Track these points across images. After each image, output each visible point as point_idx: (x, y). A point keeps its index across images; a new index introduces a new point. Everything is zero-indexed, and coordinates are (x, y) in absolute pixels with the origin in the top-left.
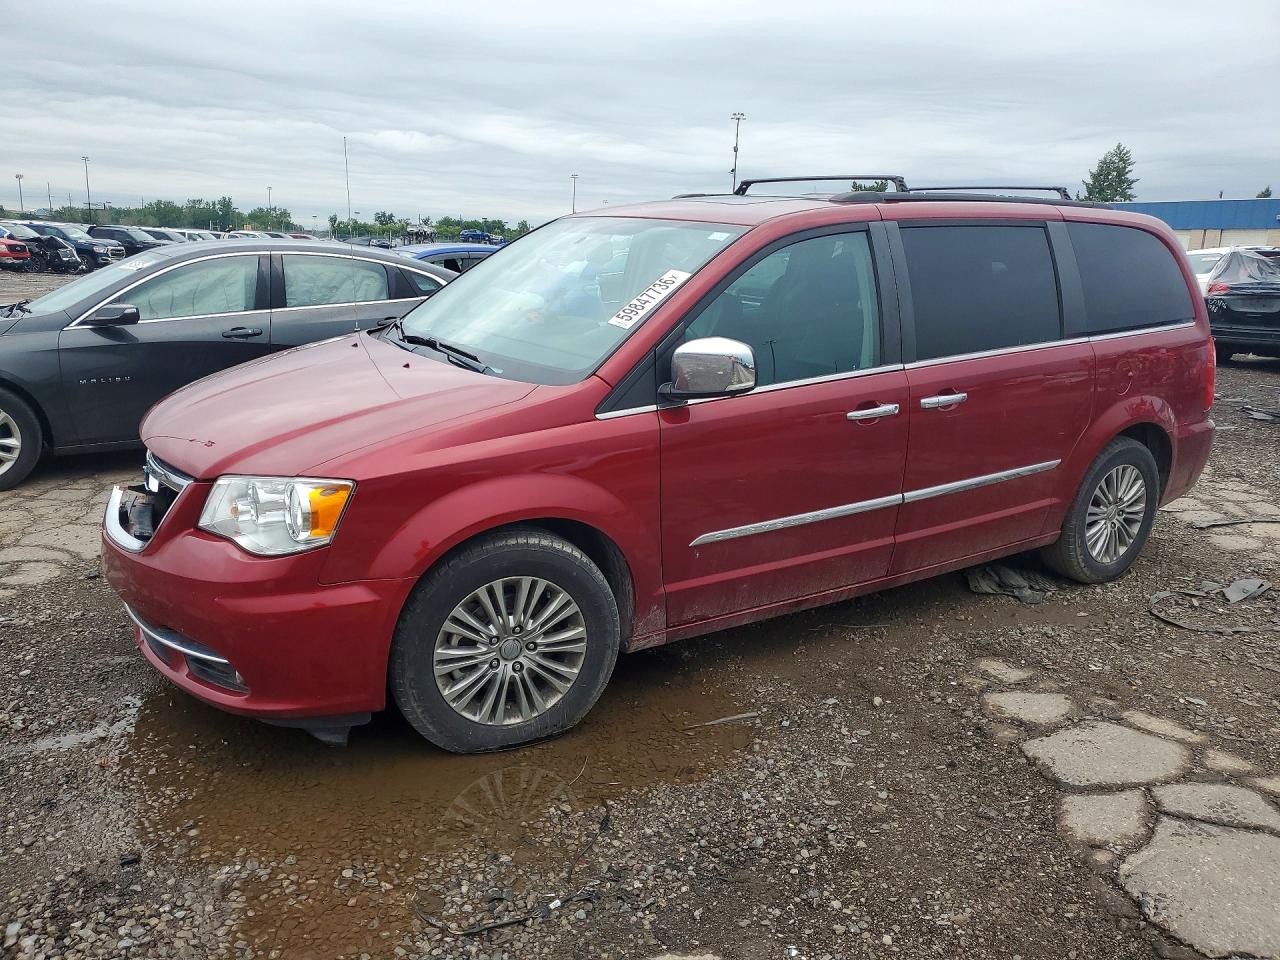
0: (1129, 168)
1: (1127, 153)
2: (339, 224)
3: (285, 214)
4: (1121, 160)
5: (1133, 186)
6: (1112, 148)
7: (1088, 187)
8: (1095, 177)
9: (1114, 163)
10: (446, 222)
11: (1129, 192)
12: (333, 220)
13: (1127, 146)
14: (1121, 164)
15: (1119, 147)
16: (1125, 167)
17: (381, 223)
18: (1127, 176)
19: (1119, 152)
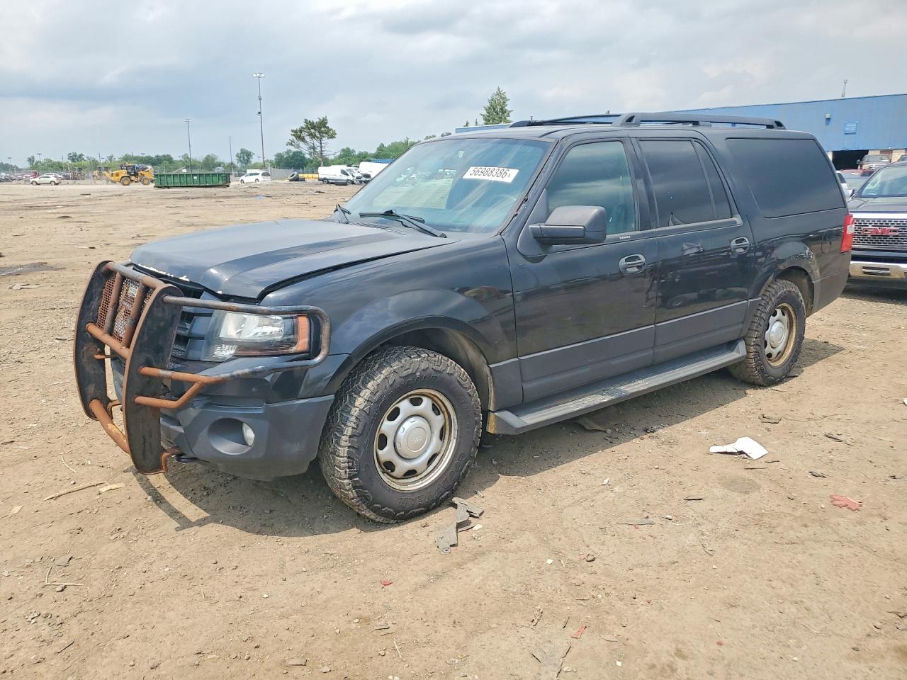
0: (506, 103)
1: (504, 94)
4: (501, 98)
5: (510, 114)
6: (495, 91)
7: (485, 117)
8: (488, 110)
9: (497, 100)
10: (126, 158)
11: (508, 118)
12: (31, 160)
13: (503, 89)
14: (502, 101)
15: (499, 89)
17: (73, 160)
18: (505, 108)
19: (499, 93)
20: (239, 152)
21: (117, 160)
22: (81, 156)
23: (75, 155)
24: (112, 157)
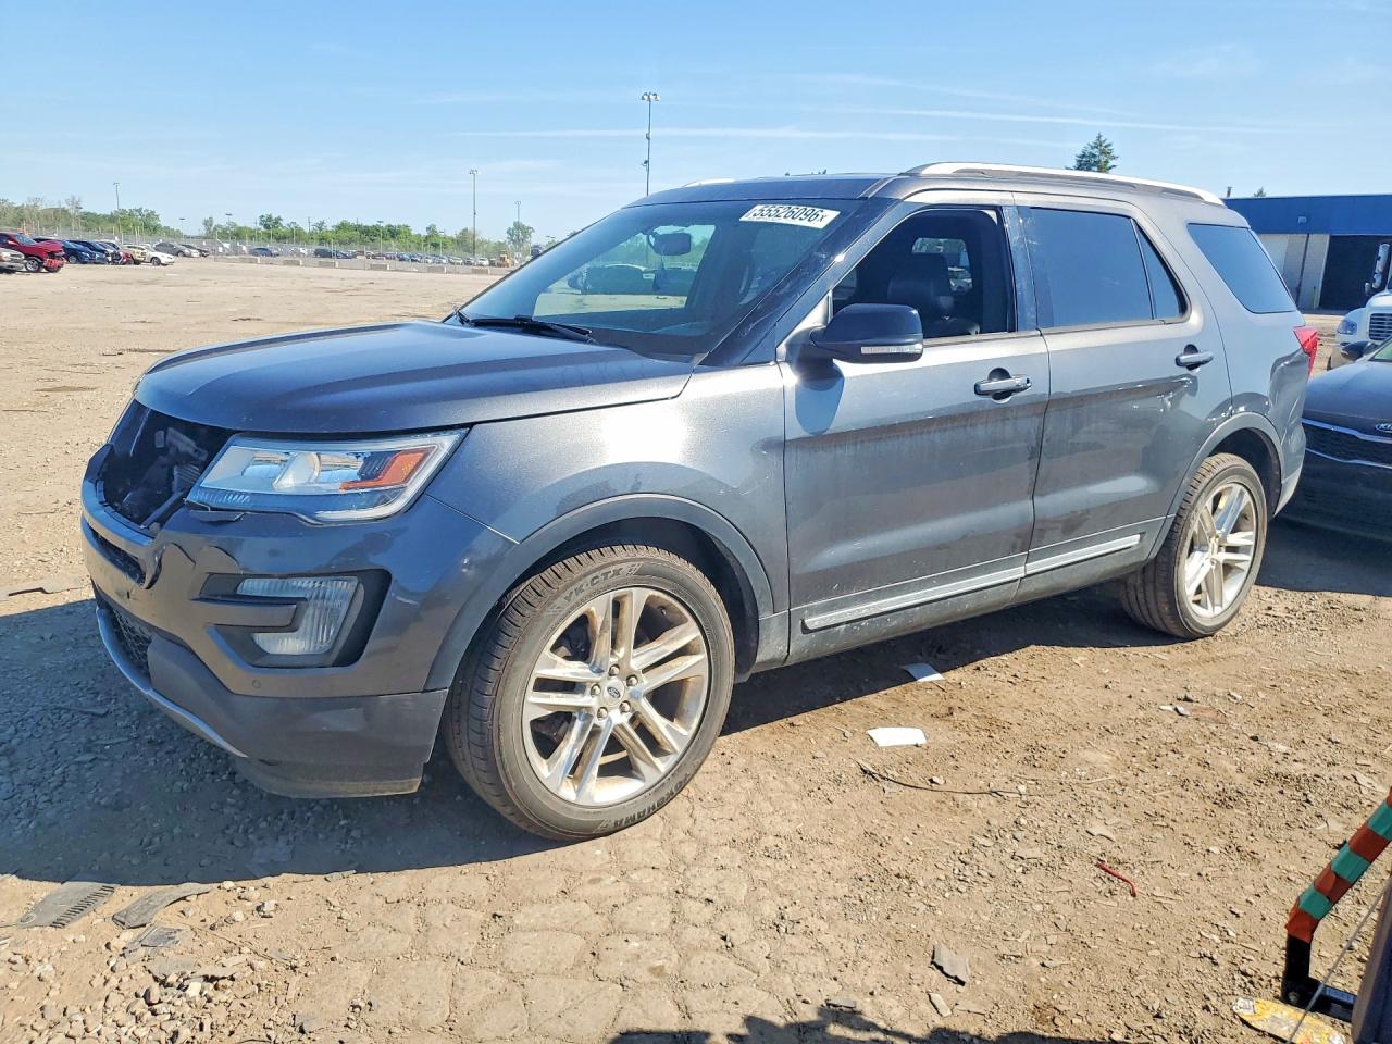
0: (1111, 163)
1: (1109, 145)
2: (215, 229)
3: (151, 215)
4: (1103, 153)
6: (1093, 140)
9: (1094, 156)
10: (343, 227)
12: (208, 223)
13: (1108, 138)
14: (1103, 158)
15: (1099, 137)
16: (1107, 162)
17: (267, 227)
19: (1098, 144)
20: (512, 226)
21: (329, 229)
22: (280, 219)
23: (270, 218)
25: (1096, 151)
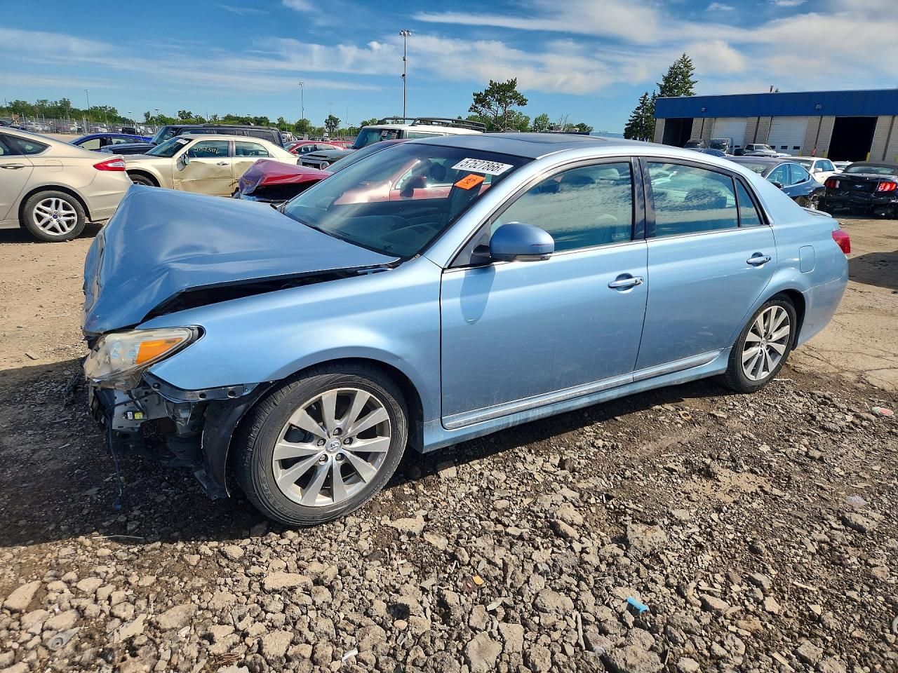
0: (691, 72)
1: (690, 61)
2: (152, 119)
3: (113, 111)
4: (685, 66)
5: (693, 86)
7: (661, 88)
8: (667, 79)
9: (680, 68)
10: (229, 118)
11: (691, 90)
12: (147, 115)
14: (685, 70)
15: (684, 56)
16: (688, 72)
17: (183, 118)
18: (689, 78)
19: (684, 60)
20: (328, 118)
21: (221, 119)
22: (190, 113)
23: (184, 112)
24: (215, 116)
25: (682, 65)
